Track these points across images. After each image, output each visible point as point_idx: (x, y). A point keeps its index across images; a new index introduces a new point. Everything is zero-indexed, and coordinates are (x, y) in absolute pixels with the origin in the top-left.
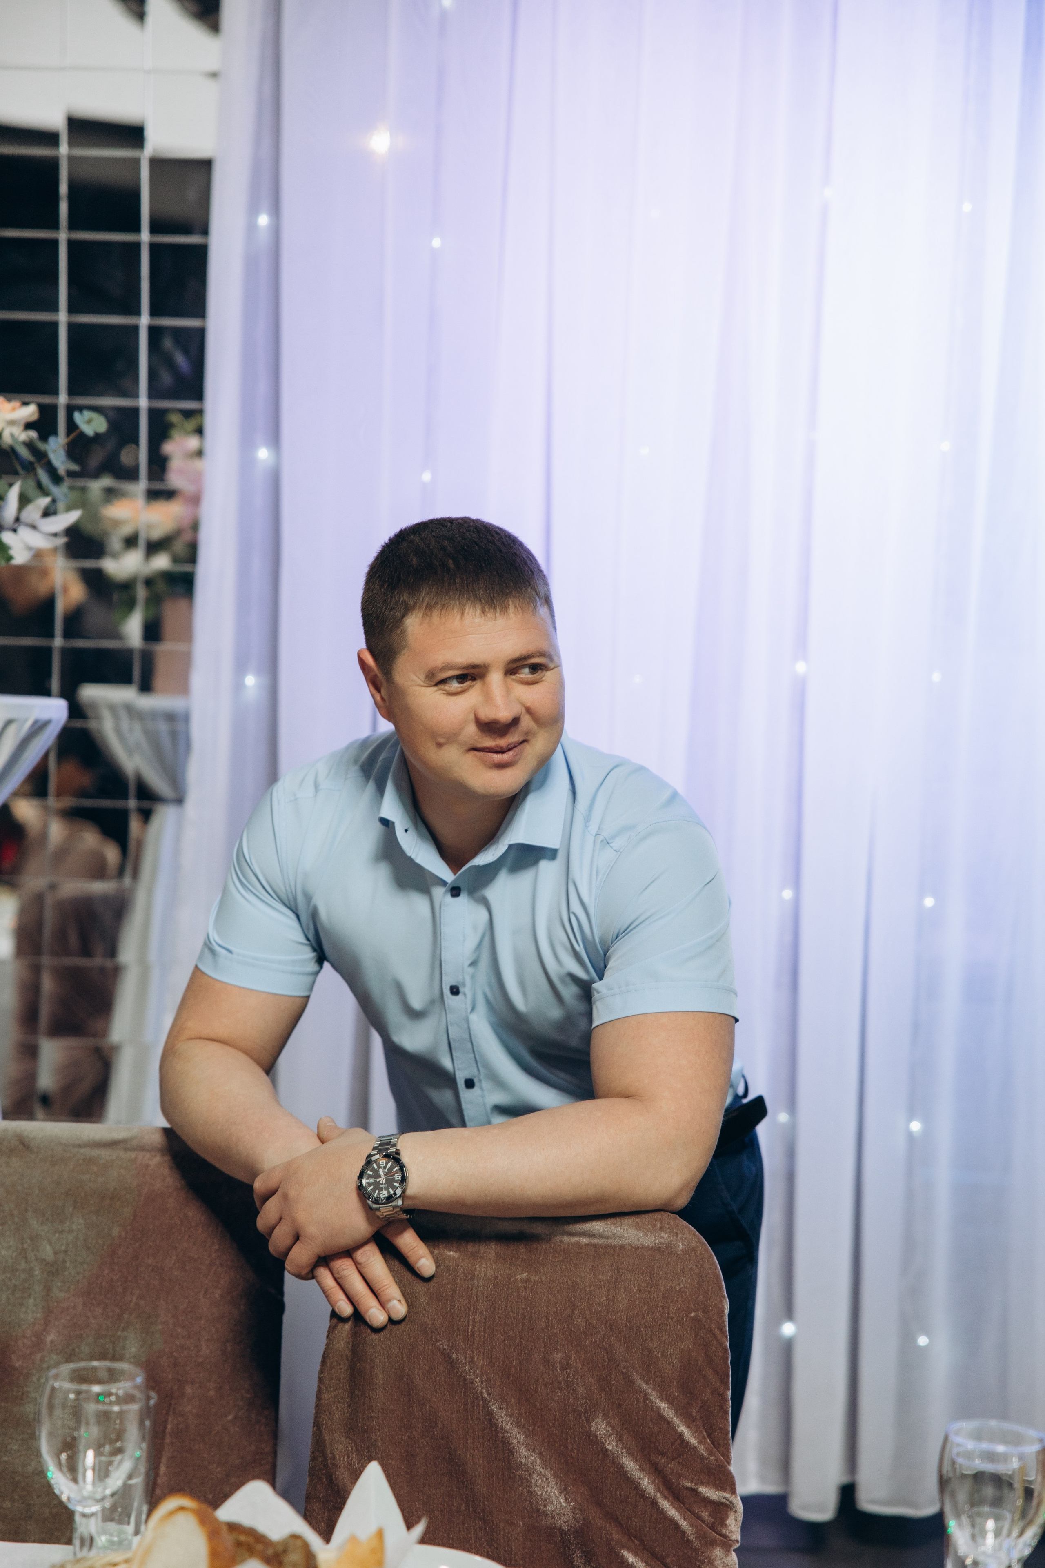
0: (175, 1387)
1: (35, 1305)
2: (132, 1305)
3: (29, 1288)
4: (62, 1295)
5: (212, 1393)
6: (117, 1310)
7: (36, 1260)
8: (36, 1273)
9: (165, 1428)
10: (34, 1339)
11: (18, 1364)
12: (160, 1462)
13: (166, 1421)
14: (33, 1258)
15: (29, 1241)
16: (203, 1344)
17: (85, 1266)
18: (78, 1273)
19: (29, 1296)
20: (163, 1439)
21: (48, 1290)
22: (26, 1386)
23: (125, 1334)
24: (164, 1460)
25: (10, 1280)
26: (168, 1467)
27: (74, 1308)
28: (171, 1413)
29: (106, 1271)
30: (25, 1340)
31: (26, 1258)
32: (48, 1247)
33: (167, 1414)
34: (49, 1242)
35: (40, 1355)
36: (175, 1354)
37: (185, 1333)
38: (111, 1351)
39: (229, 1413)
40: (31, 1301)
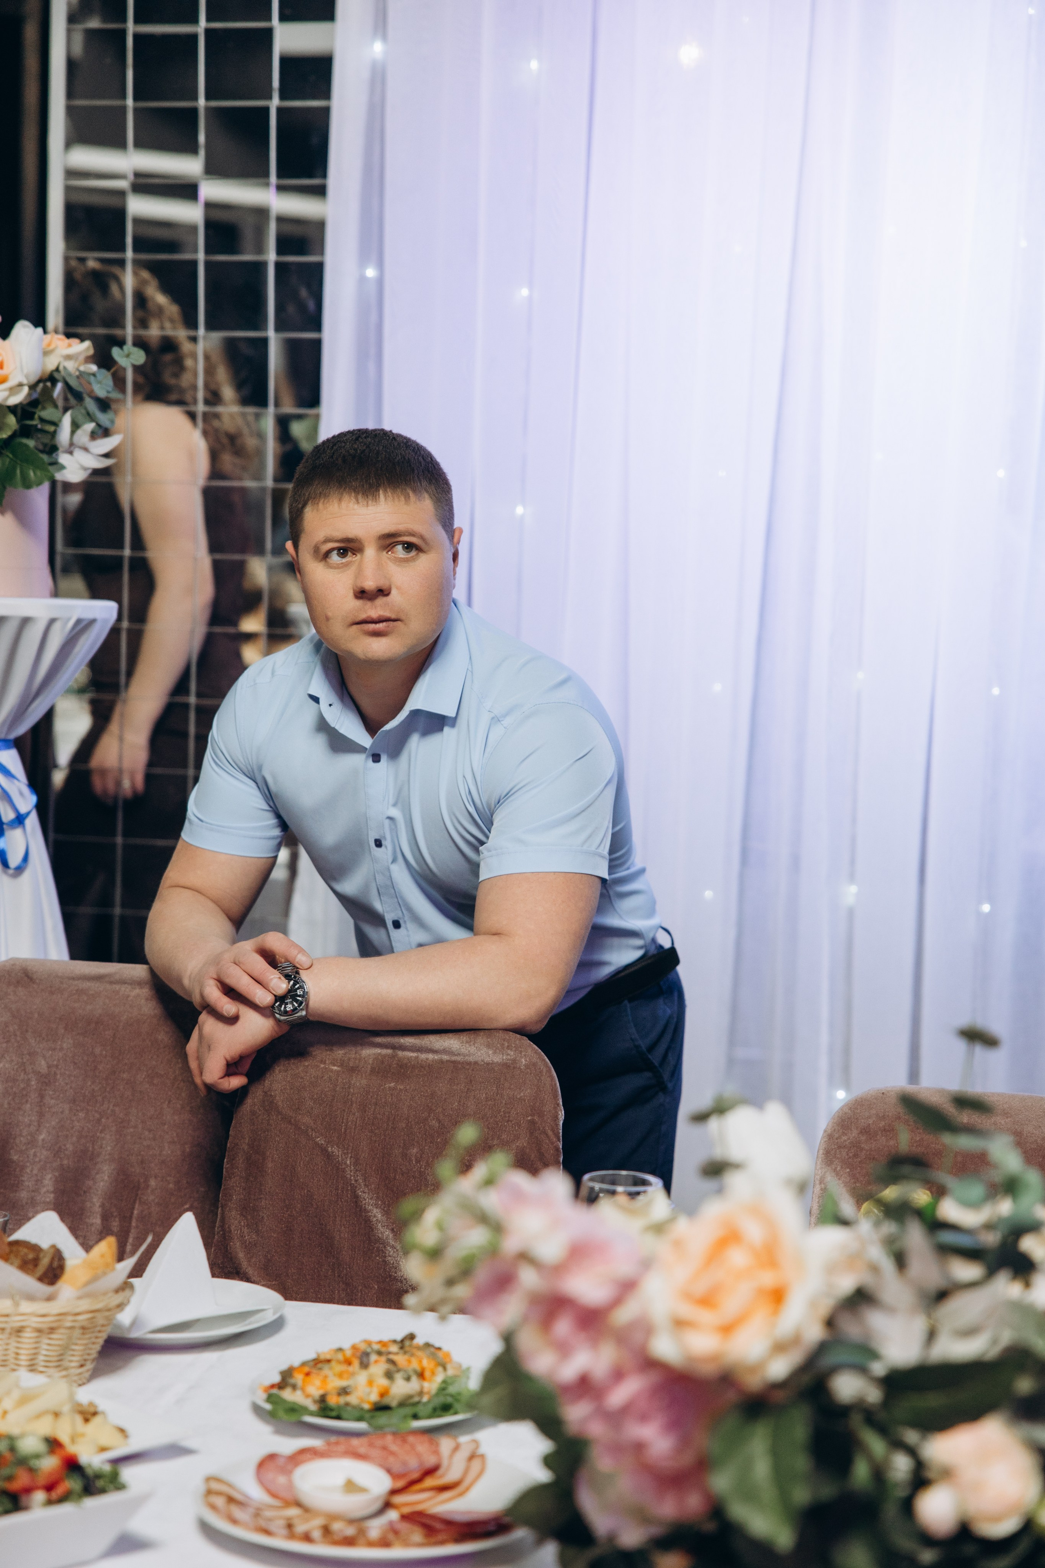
0: (142, 1180)
1: (31, 1109)
2: (109, 1111)
3: (26, 1095)
4: (53, 1102)
5: (171, 1186)
6: (97, 1116)
7: (33, 1072)
8: (33, 1083)
9: (132, 1213)
10: (29, 1138)
11: (15, 1158)
12: (127, 1242)
13: (133, 1208)
14: (31, 1071)
15: (28, 1056)
16: (166, 1145)
17: (73, 1078)
18: (67, 1084)
19: (27, 1101)
20: (130, 1223)
21: (42, 1096)
22: (22, 1176)
23: (103, 1135)
25: (12, 1088)
27: (62, 1112)
28: (138, 1202)
29: (89, 1083)
30: (22, 1139)
31: (25, 1070)
32: (43, 1062)
33: (134, 1202)
34: (44, 1057)
35: (33, 1150)
36: (142, 1153)
37: (151, 1136)
38: (91, 1149)
39: (185, 1204)
40: (28, 1106)
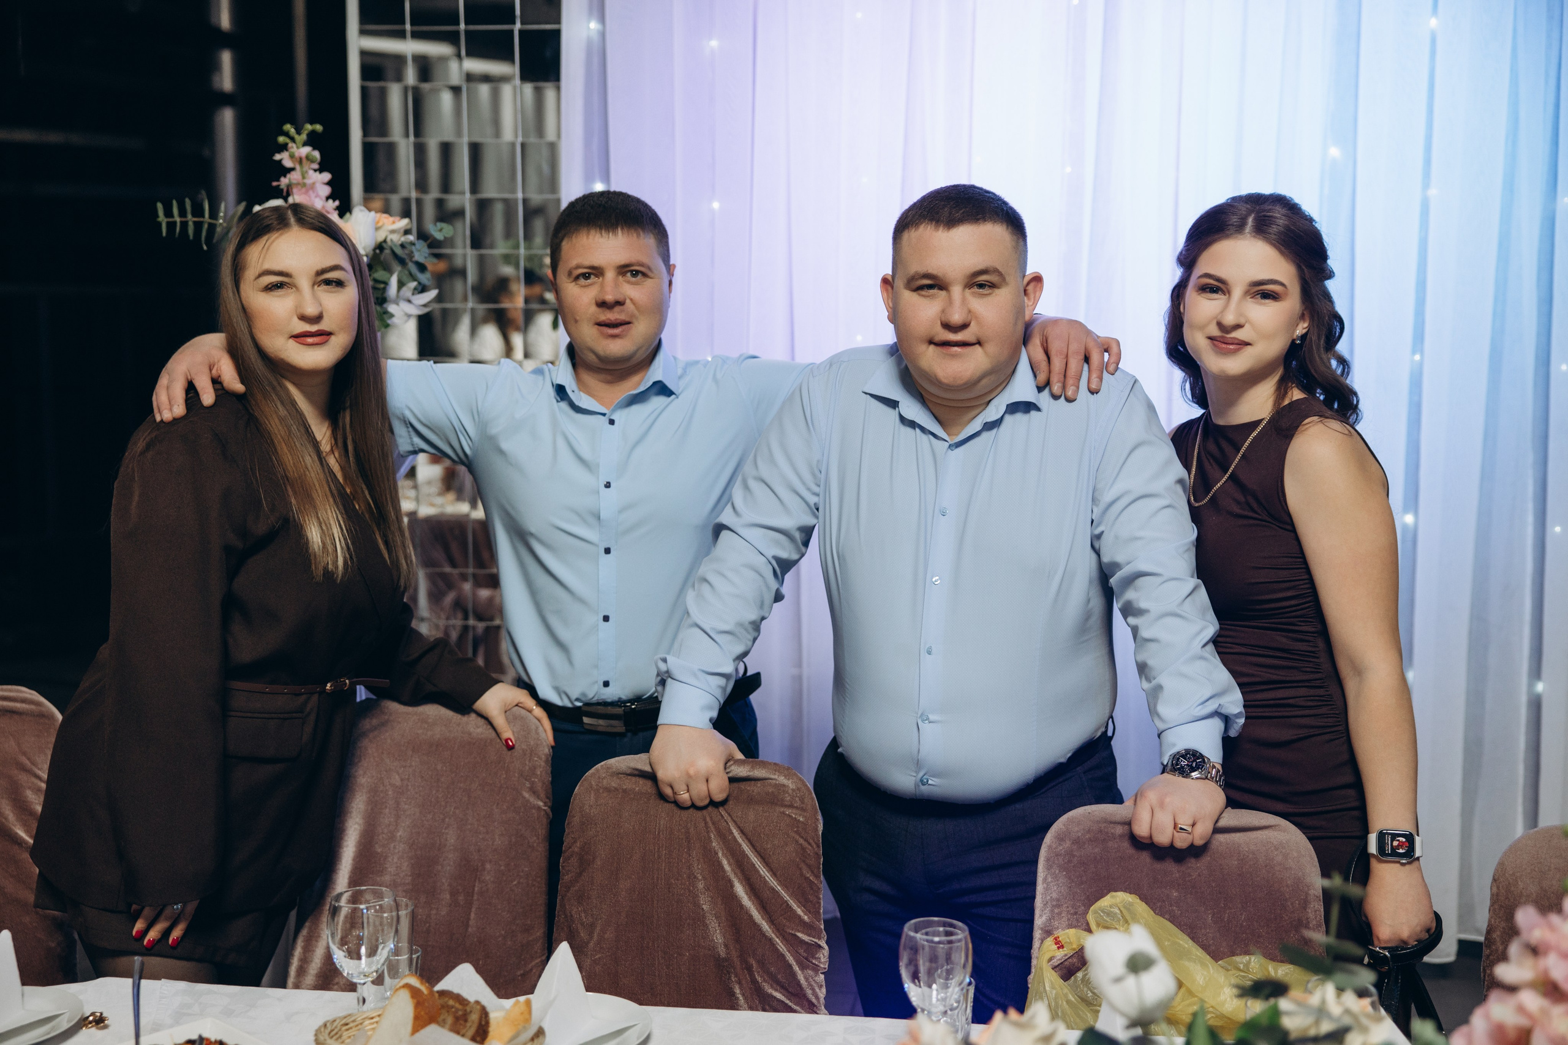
0: (480, 865)
1: (390, 813)
2: (451, 813)
3: (385, 802)
4: (407, 806)
5: (502, 868)
6: (442, 816)
7: (390, 784)
8: (390, 793)
9: (474, 890)
10: (389, 835)
11: (379, 850)
12: (471, 911)
13: (474, 886)
14: (388, 784)
15: (385, 773)
16: (497, 837)
17: (421, 788)
18: (416, 793)
19: (386, 807)
20: (473, 897)
21: (398, 803)
22: (385, 864)
23: (447, 831)
24: (473, 910)
25: (374, 797)
26: (476, 914)
27: (414, 814)
28: (477, 881)
29: (434, 792)
30: (384, 835)
31: (383, 783)
32: (397, 777)
33: (475, 881)
34: (398, 774)
35: (393, 844)
36: (479, 844)
37: (485, 831)
38: (438, 842)
39: (515, 880)
40: (387, 810)
